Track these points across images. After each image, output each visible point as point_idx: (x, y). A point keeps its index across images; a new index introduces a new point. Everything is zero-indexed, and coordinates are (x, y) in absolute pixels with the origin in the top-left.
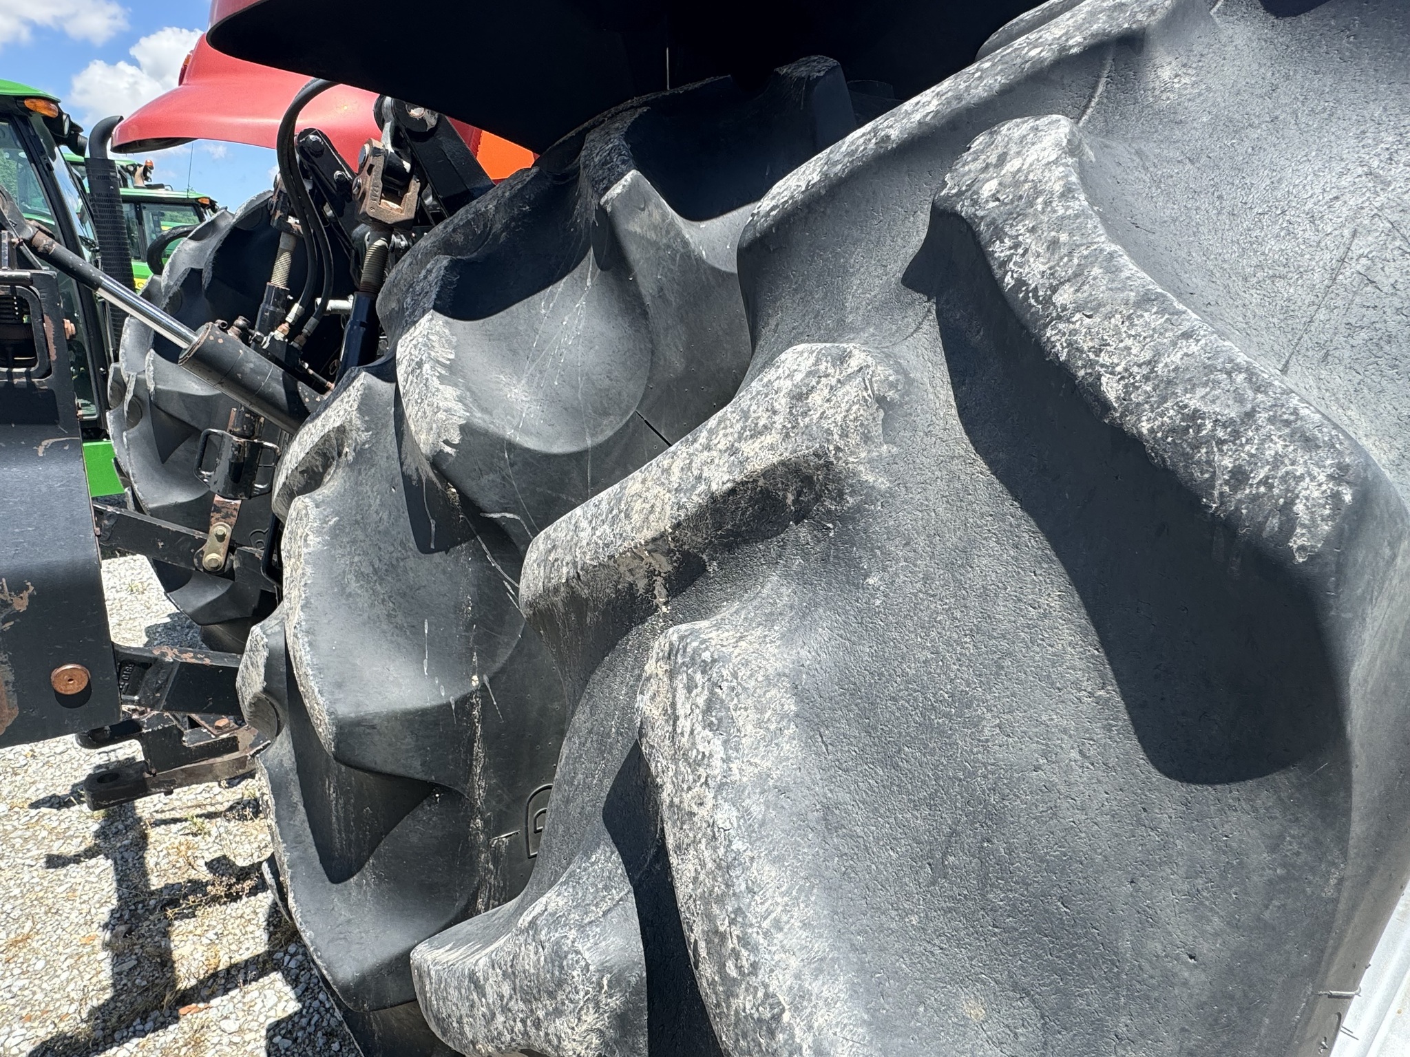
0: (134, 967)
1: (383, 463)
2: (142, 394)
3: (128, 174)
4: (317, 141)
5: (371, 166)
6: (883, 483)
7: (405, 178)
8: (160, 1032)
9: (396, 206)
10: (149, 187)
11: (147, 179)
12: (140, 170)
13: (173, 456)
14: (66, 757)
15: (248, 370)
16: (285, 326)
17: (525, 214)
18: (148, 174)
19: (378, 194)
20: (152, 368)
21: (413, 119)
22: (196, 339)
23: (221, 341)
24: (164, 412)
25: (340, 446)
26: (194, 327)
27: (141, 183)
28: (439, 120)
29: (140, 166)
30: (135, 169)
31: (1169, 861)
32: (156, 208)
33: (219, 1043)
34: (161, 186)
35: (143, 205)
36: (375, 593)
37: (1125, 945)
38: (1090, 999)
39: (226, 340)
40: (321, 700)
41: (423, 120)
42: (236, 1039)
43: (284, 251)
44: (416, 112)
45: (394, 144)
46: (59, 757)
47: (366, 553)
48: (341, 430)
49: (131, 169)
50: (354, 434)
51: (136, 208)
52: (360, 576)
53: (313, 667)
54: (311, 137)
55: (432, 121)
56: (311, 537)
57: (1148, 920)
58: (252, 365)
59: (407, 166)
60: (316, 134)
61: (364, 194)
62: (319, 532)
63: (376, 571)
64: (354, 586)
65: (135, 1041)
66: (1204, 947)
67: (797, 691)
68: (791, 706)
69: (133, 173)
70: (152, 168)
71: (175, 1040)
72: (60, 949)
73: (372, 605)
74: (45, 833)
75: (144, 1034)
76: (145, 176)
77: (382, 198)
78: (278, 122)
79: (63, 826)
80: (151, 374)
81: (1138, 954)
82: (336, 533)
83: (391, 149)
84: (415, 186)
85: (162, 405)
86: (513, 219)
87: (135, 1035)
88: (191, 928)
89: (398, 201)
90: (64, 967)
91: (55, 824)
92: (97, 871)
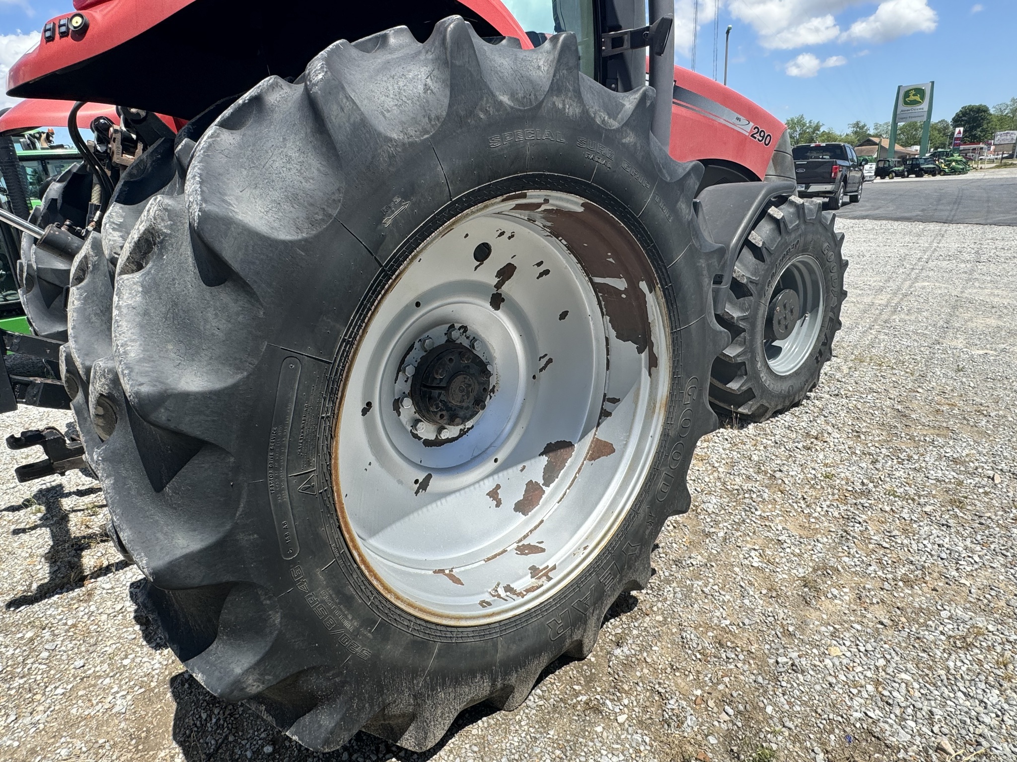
0: (57, 570)
1: (102, 269)
2: (31, 272)
3: (36, 140)
4: (105, 123)
5: (115, 139)
6: (169, 232)
7: (134, 143)
8: (70, 592)
9: (131, 157)
10: (52, 148)
11: (50, 141)
12: (44, 136)
13: (52, 306)
14: (16, 489)
15: (74, 247)
16: (93, 223)
17: (159, 159)
18: (51, 138)
19: (121, 152)
20: (34, 256)
21: (132, 114)
22: (44, 233)
23: (57, 233)
24: (46, 281)
25: (87, 264)
26: (43, 228)
27: (46, 145)
28: (147, 113)
29: (44, 133)
30: (41, 136)
31: (209, 307)
32: (58, 162)
33: (101, 593)
34: (61, 146)
35: (47, 161)
36: (102, 320)
37: (202, 328)
38: (196, 342)
39: (63, 232)
40: (79, 360)
41: (138, 114)
42: (110, 591)
43: (96, 184)
44: (133, 110)
45: (126, 127)
46: (12, 490)
47: (97, 305)
48: (86, 257)
49: (37, 135)
50: (91, 258)
51: (42, 164)
52: (96, 314)
53: (75, 348)
54: (102, 121)
55: (143, 113)
56: (76, 302)
57: (206, 321)
58: (76, 245)
59: (134, 136)
60: (104, 119)
61: (113, 153)
62: (79, 299)
63: (102, 311)
64: (94, 319)
65: (57, 596)
66: (221, 327)
67: (142, 286)
68: (140, 289)
69: (39, 139)
70: (53, 134)
71: (79, 594)
72: (17, 567)
73: (102, 325)
74: (5, 523)
75: (61, 593)
76: (48, 139)
77: (123, 153)
78: (68, 114)
79: (16, 518)
80: (34, 260)
81: (205, 330)
82: (86, 299)
83: (124, 129)
84: (140, 146)
85: (42, 276)
86: (153, 161)
87: (57, 593)
88: (88, 553)
89: (133, 154)
90: (19, 573)
91: (10, 518)
92: (36, 535)
